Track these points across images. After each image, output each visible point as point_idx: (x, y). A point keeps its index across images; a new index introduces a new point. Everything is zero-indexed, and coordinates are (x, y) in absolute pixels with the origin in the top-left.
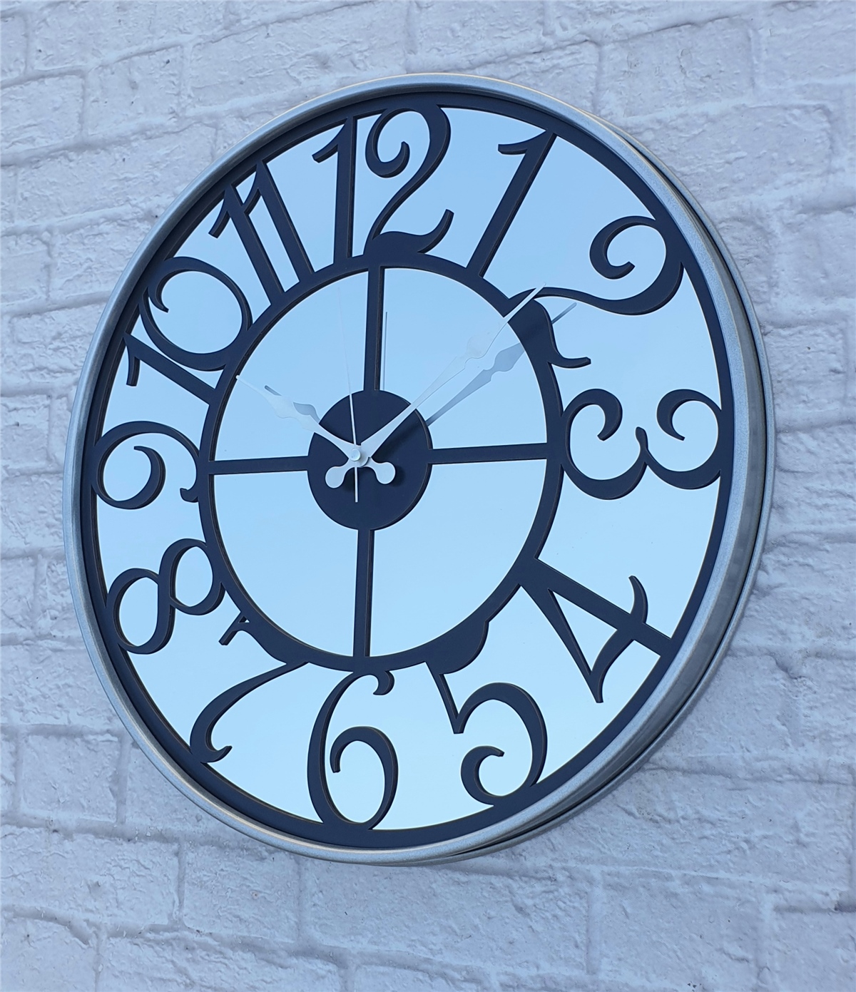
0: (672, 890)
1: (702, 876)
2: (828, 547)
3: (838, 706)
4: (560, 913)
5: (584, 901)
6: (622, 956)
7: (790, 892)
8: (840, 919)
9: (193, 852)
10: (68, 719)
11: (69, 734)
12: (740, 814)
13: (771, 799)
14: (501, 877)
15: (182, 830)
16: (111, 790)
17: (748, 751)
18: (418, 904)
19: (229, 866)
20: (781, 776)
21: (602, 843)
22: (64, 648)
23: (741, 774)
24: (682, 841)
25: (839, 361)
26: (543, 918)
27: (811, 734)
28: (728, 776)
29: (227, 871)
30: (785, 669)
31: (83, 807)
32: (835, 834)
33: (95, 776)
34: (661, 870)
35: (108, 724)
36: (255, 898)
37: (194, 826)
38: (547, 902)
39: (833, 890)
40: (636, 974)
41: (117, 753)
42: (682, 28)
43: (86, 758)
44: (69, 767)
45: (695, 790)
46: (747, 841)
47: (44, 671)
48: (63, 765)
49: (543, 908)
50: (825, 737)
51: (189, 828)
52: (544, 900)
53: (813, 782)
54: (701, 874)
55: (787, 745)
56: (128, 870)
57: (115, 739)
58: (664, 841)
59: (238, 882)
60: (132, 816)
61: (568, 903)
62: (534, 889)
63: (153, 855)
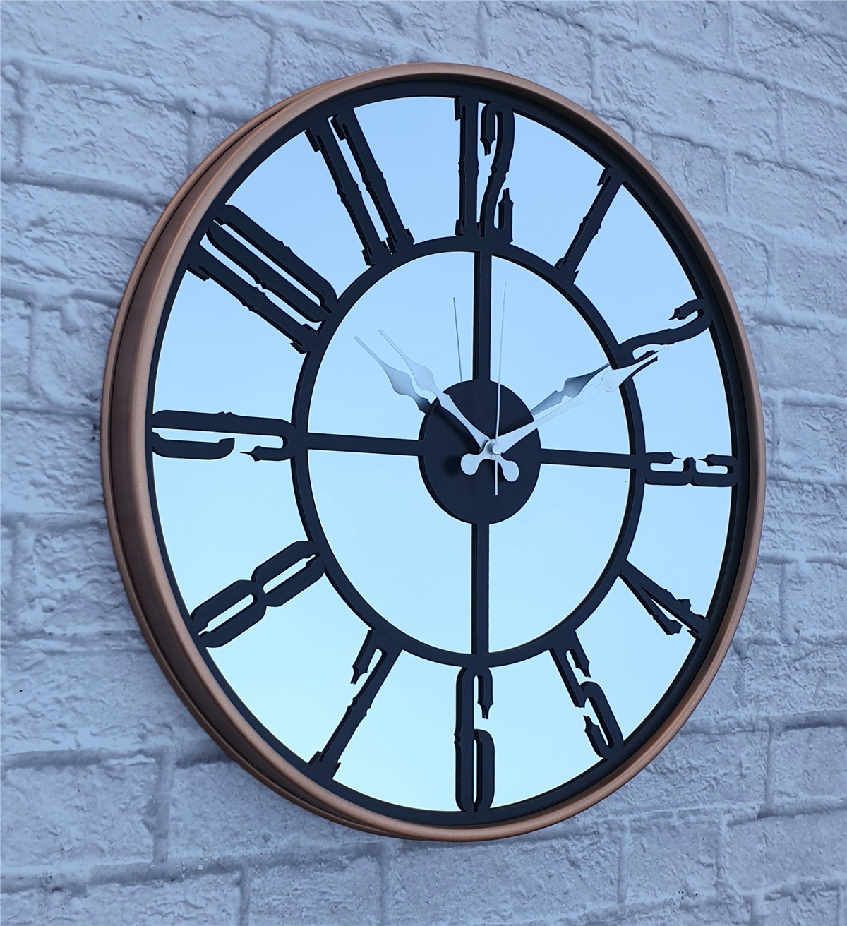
0: (672, 824)
1: (690, 810)
2: (762, 565)
3: (763, 677)
4: (601, 859)
5: (618, 845)
6: (640, 882)
7: (736, 810)
8: (759, 823)
9: (259, 877)
10: (76, 742)
11: (78, 761)
12: (712, 760)
13: (729, 746)
14: (559, 839)
15: (245, 855)
16: (145, 823)
17: (718, 713)
18: (493, 878)
19: (305, 883)
20: (734, 729)
21: (630, 796)
22: (67, 650)
23: (714, 731)
24: (679, 785)
25: (770, 434)
26: (589, 866)
27: (750, 698)
28: (706, 733)
29: (302, 889)
30: (738, 652)
31: (102, 851)
32: (759, 766)
33: (122, 810)
34: (666, 810)
35: (140, 743)
36: (335, 910)
37: (260, 848)
38: (593, 852)
39: (758, 804)
40: (648, 894)
41: (153, 777)
42: (685, 142)
43: (106, 789)
44: (79, 804)
45: (688, 746)
46: (715, 779)
47: (32, 681)
48: (69, 802)
49: (589, 858)
50: (756, 700)
51: (254, 851)
52: (590, 851)
53: (750, 731)
54: (689, 808)
55: (738, 707)
56: (172, 915)
57: (152, 760)
58: (669, 788)
59: (315, 898)
60: (177, 850)
61: (607, 850)
62: (584, 844)
63: (207, 890)
